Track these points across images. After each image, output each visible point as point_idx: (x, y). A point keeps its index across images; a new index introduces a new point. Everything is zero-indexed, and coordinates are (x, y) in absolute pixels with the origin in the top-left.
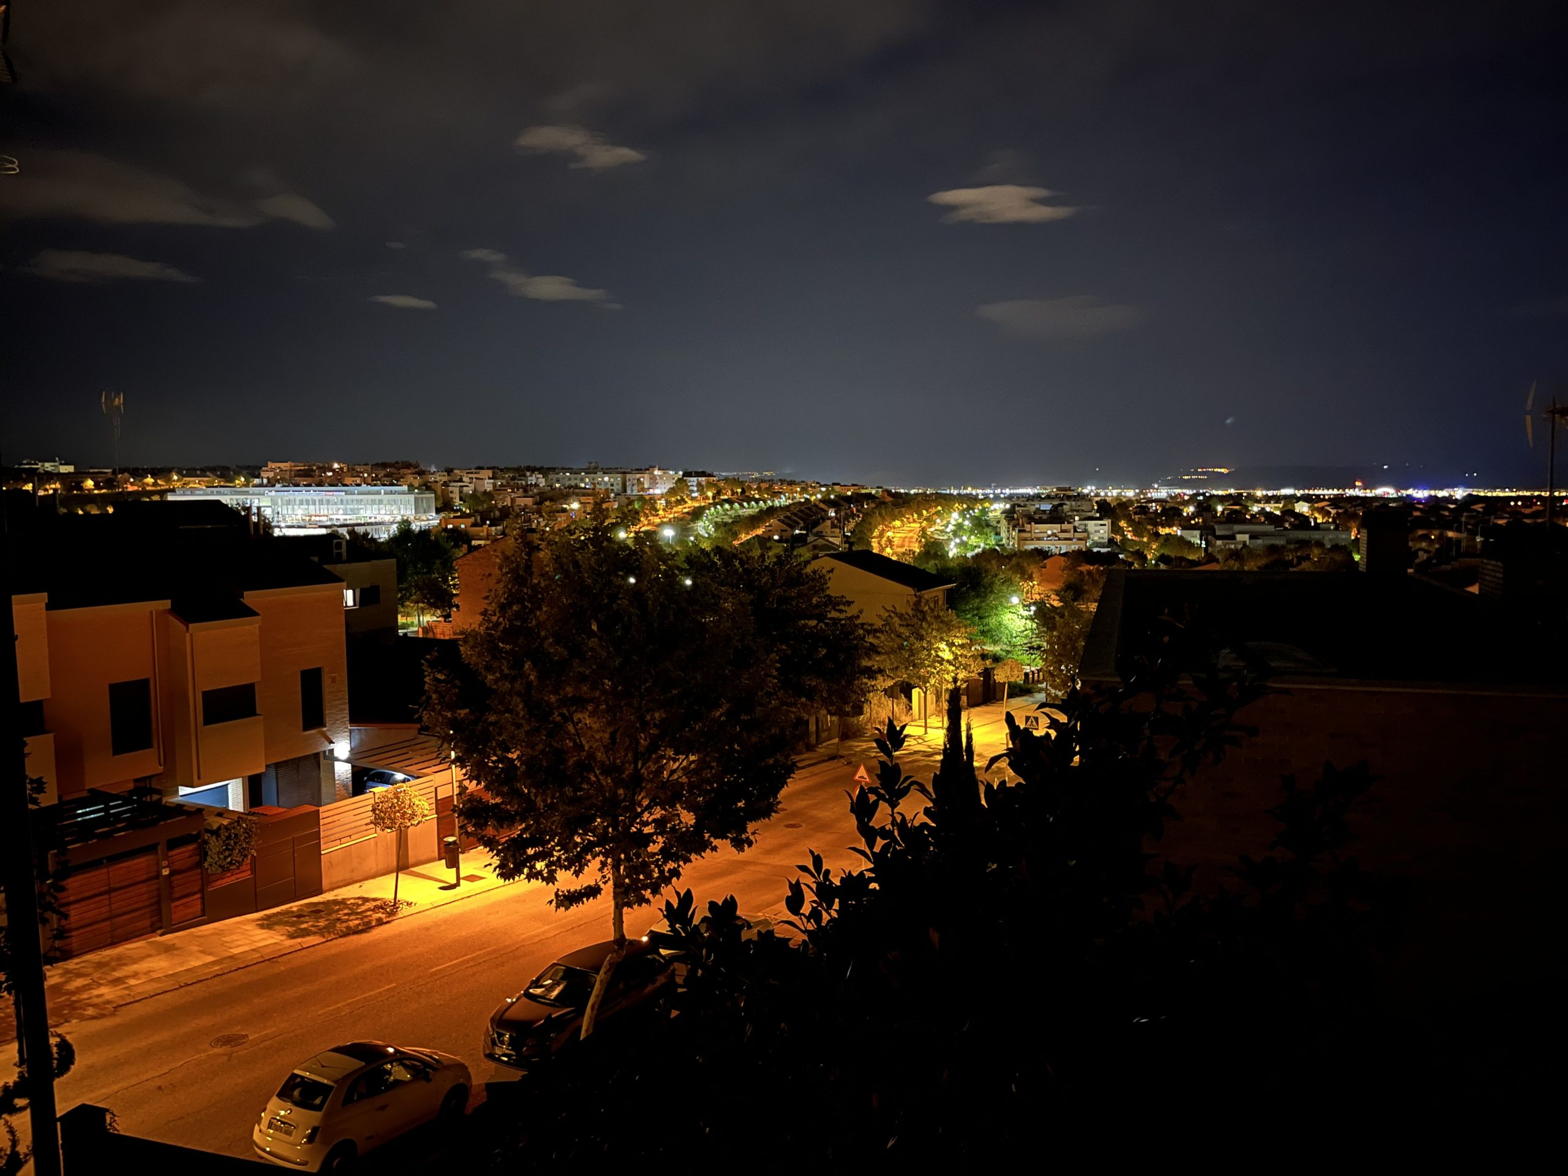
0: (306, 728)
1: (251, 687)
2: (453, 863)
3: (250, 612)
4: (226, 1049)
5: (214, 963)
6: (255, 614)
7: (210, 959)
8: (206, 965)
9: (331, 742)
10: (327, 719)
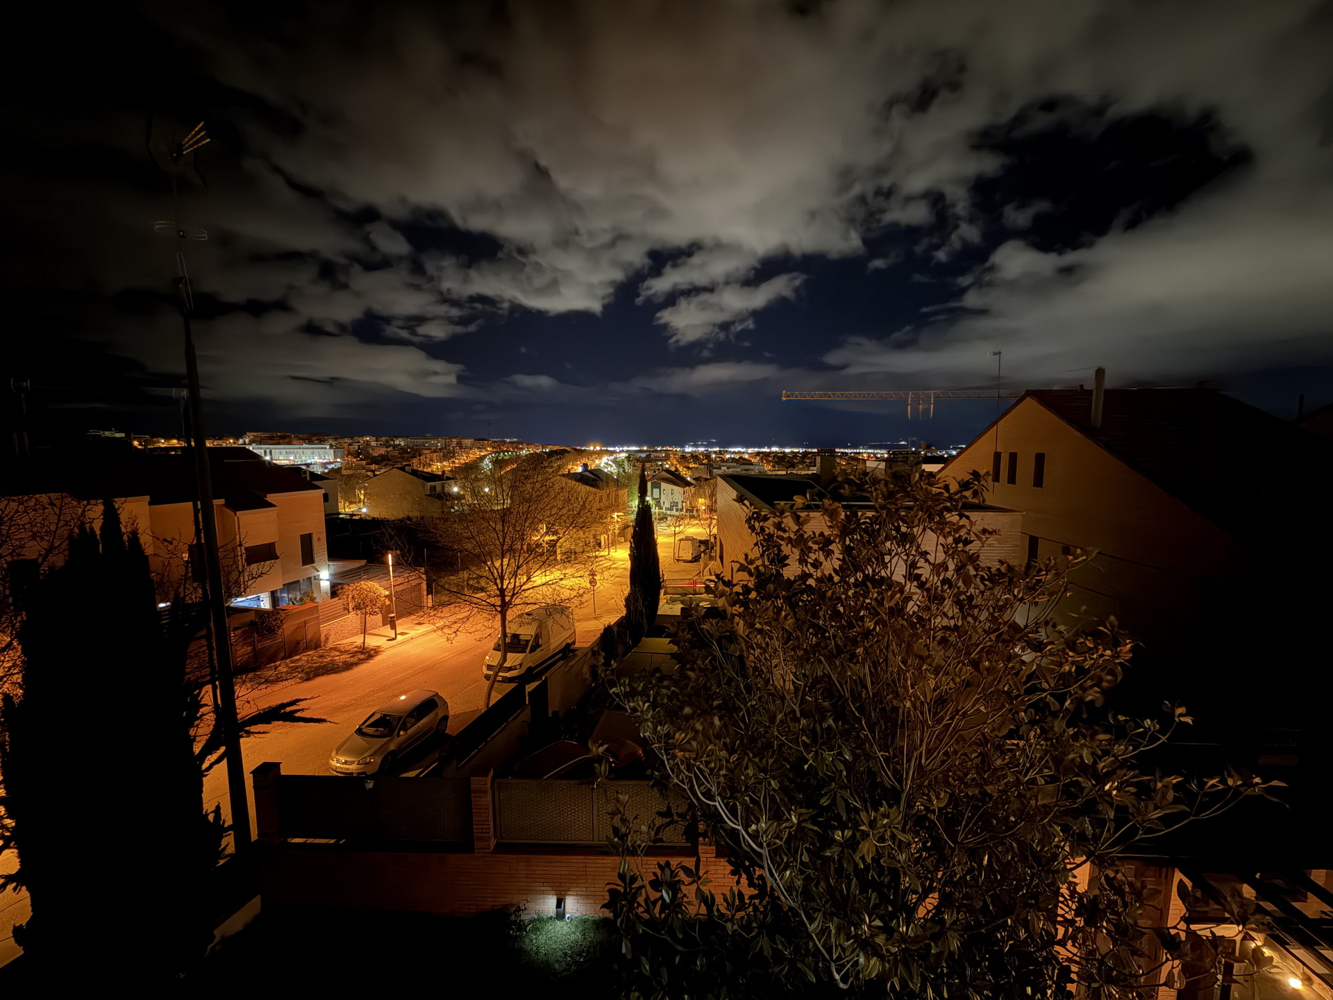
0: (304, 564)
1: (273, 544)
2: (393, 627)
3: (271, 505)
6: (274, 506)
9: (318, 571)
10: (316, 559)
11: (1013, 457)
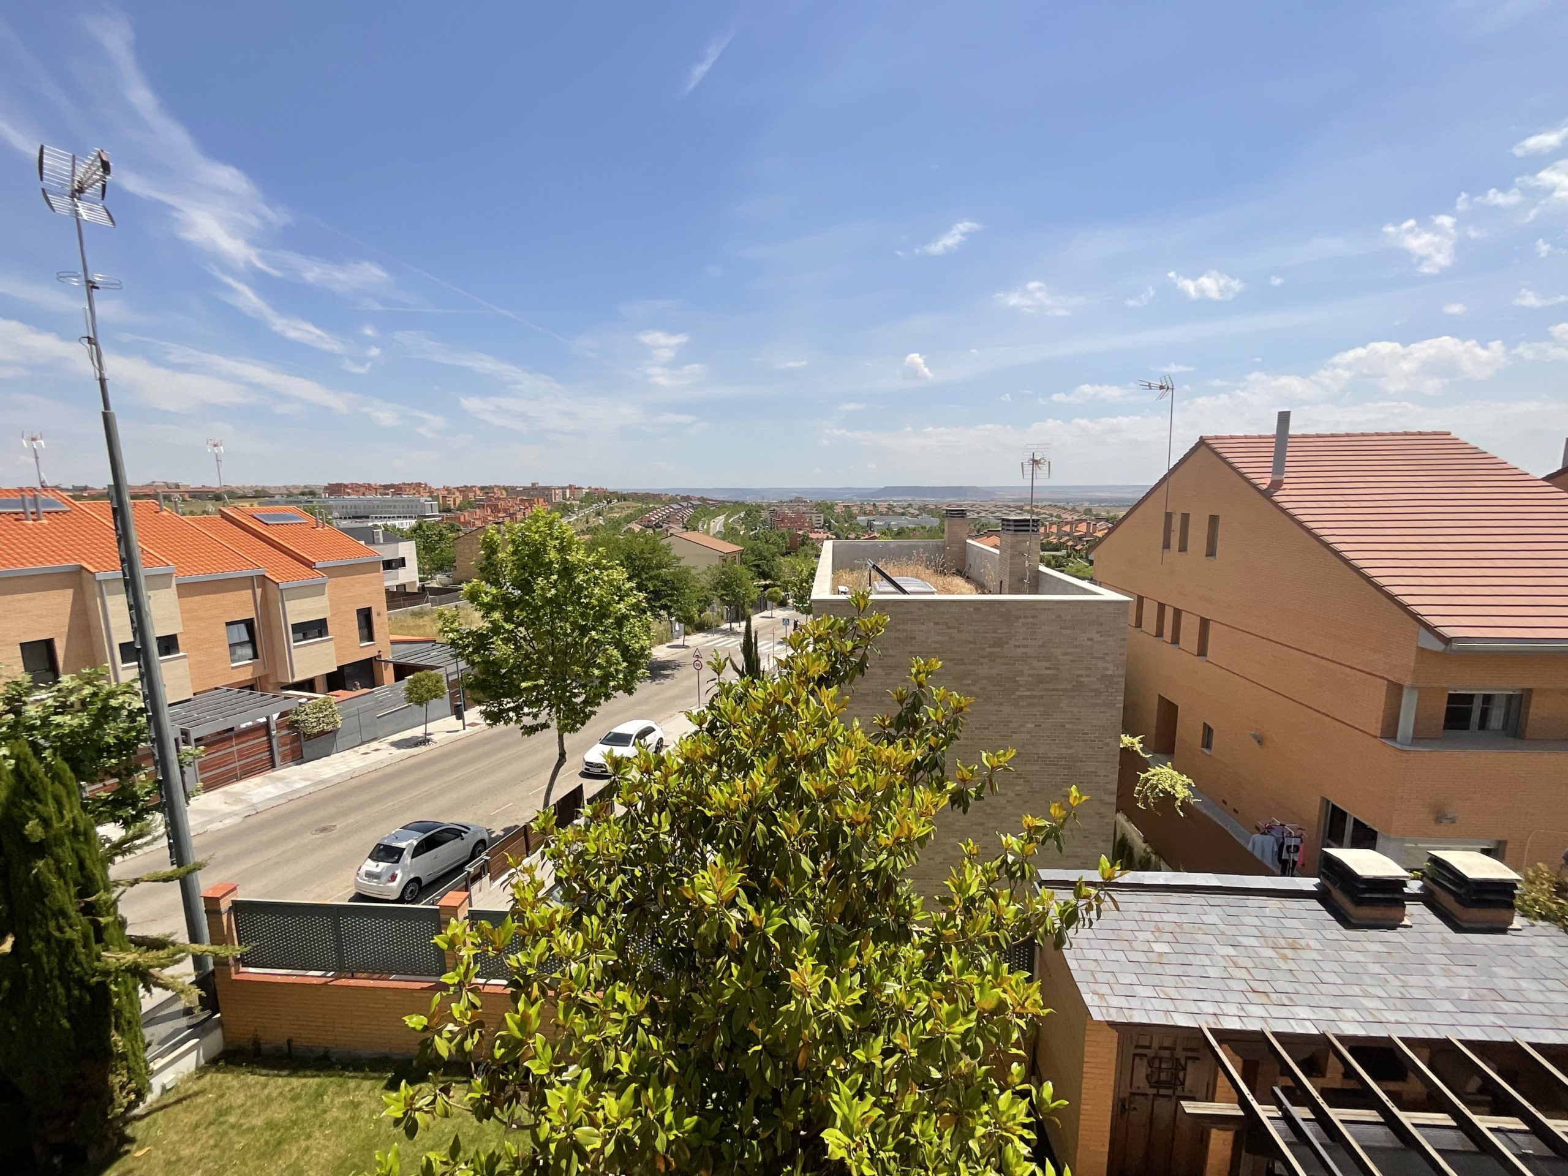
0: (362, 642)
1: (325, 620)
2: (460, 717)
4: (322, 835)
5: (311, 785)
7: (308, 783)
8: (306, 787)
9: (379, 651)
10: (376, 637)
11: (1185, 517)
